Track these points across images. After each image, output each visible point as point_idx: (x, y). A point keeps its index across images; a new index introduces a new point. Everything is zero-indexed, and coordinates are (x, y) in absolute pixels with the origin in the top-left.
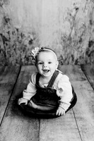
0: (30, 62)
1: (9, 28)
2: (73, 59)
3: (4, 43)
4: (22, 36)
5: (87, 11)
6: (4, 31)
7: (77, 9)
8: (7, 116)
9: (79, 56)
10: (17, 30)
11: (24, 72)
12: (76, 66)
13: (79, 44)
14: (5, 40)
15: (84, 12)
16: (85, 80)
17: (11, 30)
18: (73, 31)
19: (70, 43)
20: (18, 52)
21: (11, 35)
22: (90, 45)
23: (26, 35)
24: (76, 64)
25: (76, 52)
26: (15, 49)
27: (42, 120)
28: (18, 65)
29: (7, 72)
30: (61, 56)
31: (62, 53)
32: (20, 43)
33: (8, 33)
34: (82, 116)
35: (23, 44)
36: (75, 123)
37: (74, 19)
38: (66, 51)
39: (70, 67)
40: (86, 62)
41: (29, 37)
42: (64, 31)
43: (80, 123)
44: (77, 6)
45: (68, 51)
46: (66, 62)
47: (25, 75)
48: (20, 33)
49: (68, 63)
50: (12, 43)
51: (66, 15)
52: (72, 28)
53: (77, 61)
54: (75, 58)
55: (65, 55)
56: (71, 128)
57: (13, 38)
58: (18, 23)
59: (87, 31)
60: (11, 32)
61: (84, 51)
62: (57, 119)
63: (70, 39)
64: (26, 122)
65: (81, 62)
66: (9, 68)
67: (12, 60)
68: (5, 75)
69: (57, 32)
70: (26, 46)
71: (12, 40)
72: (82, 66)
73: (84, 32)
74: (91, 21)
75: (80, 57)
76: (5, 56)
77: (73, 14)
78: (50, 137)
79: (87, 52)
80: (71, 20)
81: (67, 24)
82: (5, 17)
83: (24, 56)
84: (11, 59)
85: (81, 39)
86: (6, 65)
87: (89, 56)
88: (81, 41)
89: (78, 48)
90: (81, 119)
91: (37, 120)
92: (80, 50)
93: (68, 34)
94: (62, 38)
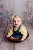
0: (11, 23)
1: (3, 9)
2: (27, 21)
3: (1, 15)
4: (8, 12)
5: (32, 2)
6: (1, 11)
7: (29, 1)
8: (2, 42)
9: (30, 20)
11: (9, 26)
12: (29, 24)
15: (31, 2)
16: (32, 29)
17: (4, 10)
18: (27, 10)
19: (26, 15)
20: (6, 19)
21: (4, 12)
23: (9, 12)
24: (29, 23)
25: (29, 18)
26: (5, 18)
27: (16, 43)
28: (6, 24)
29: (2, 26)
30: (23, 20)
31: (23, 19)
32: (7, 15)
33: (3, 11)
34: (31, 41)
36: (28, 44)
37: (28, 5)
38: (25, 18)
41: (10, 13)
42: (24, 10)
43: (30, 44)
45: (26, 18)
46: (25, 22)
47: (9, 27)
48: (7, 11)
49: (26, 23)
50: (4, 15)
51: (24, 4)
52: (27, 9)
54: (28, 21)
55: (24, 19)
56: (27, 46)
57: (4, 13)
58: (6, 8)
60: (4, 11)
61: (32, 18)
62: (22, 43)
63: (26, 13)
65: (31, 22)
66: (3, 25)
67: (4, 22)
69: (21, 10)
70: (9, 16)
71: (4, 14)
72: (31, 24)
73: (31, 10)
76: (2, 20)
77: (27, 3)
78: (19, 49)
80: (27, 6)
81: (25, 7)
82: (1, 5)
83: (8, 20)
85: (30, 13)
86: (2, 24)
88: (30, 14)
89: (29, 17)
90: (31, 42)
91: (14, 43)
92: (30, 18)
93: (25, 11)
94: (23, 13)
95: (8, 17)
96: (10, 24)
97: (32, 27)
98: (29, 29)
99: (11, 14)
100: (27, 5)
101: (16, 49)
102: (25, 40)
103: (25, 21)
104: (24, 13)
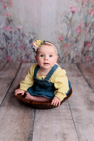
1: (11, 28)
2: (69, 58)
3: (6, 42)
4: (23, 35)
5: (82, 14)
6: (6, 31)
7: (73, 12)
10: (19, 30)
11: (24, 68)
12: (72, 65)
13: (75, 45)
14: (7, 39)
15: (80, 15)
16: (80, 76)
17: (13, 30)
18: (70, 32)
20: (19, 50)
21: (13, 34)
22: (85, 46)
23: (27, 35)
24: (72, 62)
25: (72, 51)
26: (16, 48)
27: (37, 111)
28: (19, 62)
29: (8, 68)
31: (60, 52)
32: (21, 42)
33: (11, 32)
34: (77, 107)
35: (24, 43)
36: (69, 114)
38: (63, 50)
39: (67, 65)
40: (82, 60)
41: (30, 36)
42: (61, 31)
43: (75, 115)
44: (74, 9)
45: (65, 50)
46: (63, 60)
47: (24, 71)
48: (21, 33)
49: (65, 62)
50: (14, 42)
51: (63, 18)
52: (69, 30)
53: (73, 60)
54: (72, 57)
55: (62, 54)
56: (66, 119)
57: (15, 37)
58: (20, 24)
59: (82, 32)
60: (13, 32)
61: (80, 50)
63: (67, 39)
64: (21, 112)
65: (77, 60)
66: (10, 65)
68: (6, 70)
69: (55, 32)
70: (26, 45)
71: (14, 39)
72: (78, 65)
73: (80, 33)
74: (86, 23)
75: (76, 56)
76: (7, 53)
77: (70, 16)
78: (45, 126)
79: (82, 52)
80: (68, 22)
81: (65, 25)
82: (8, 19)
83: (24, 54)
84: (12, 57)
85: (77, 39)
86: (7, 62)
87: (85, 55)
88: (77, 41)
89: (74, 48)
90: (76, 110)
91: (33, 110)
92: (76, 49)
93: (65, 34)
94: (59, 38)
95: (24, 47)
96: (27, 62)
97: (80, 73)
98: (73, 76)
99: (30, 39)
100: (70, 20)
101: (38, 128)
102: (62, 102)
103: (63, 58)
104: (61, 39)
